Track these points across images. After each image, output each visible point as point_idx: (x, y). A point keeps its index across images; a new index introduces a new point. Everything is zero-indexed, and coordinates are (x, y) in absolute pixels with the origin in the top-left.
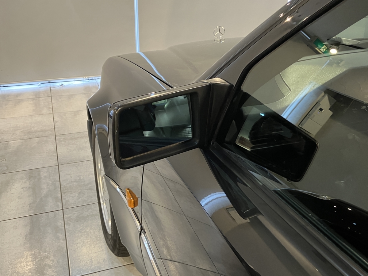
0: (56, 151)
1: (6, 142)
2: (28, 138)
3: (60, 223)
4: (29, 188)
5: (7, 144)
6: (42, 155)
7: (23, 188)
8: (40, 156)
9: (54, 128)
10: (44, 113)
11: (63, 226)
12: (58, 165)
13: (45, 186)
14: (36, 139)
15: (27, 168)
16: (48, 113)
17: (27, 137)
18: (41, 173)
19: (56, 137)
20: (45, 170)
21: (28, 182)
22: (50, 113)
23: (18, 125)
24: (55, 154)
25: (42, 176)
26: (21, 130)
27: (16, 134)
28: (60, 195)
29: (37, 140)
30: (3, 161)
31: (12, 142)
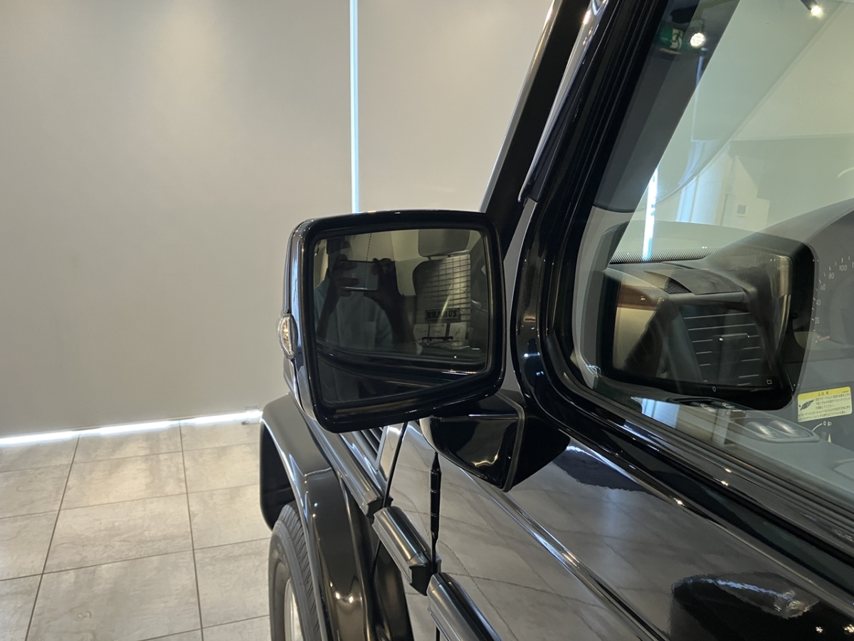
0: (196, 592)
1: (93, 568)
2: (137, 557)
5: (94, 572)
6: (167, 602)
8: (163, 605)
9: (189, 530)
10: (169, 494)
12: (202, 628)
14: (154, 558)
16: (178, 491)
17: (134, 553)
19: (196, 555)
22: (181, 494)
23: (117, 524)
24: (194, 600)
26: (123, 537)
27: (113, 547)
29: (156, 560)
30: (85, 617)
31: (104, 566)
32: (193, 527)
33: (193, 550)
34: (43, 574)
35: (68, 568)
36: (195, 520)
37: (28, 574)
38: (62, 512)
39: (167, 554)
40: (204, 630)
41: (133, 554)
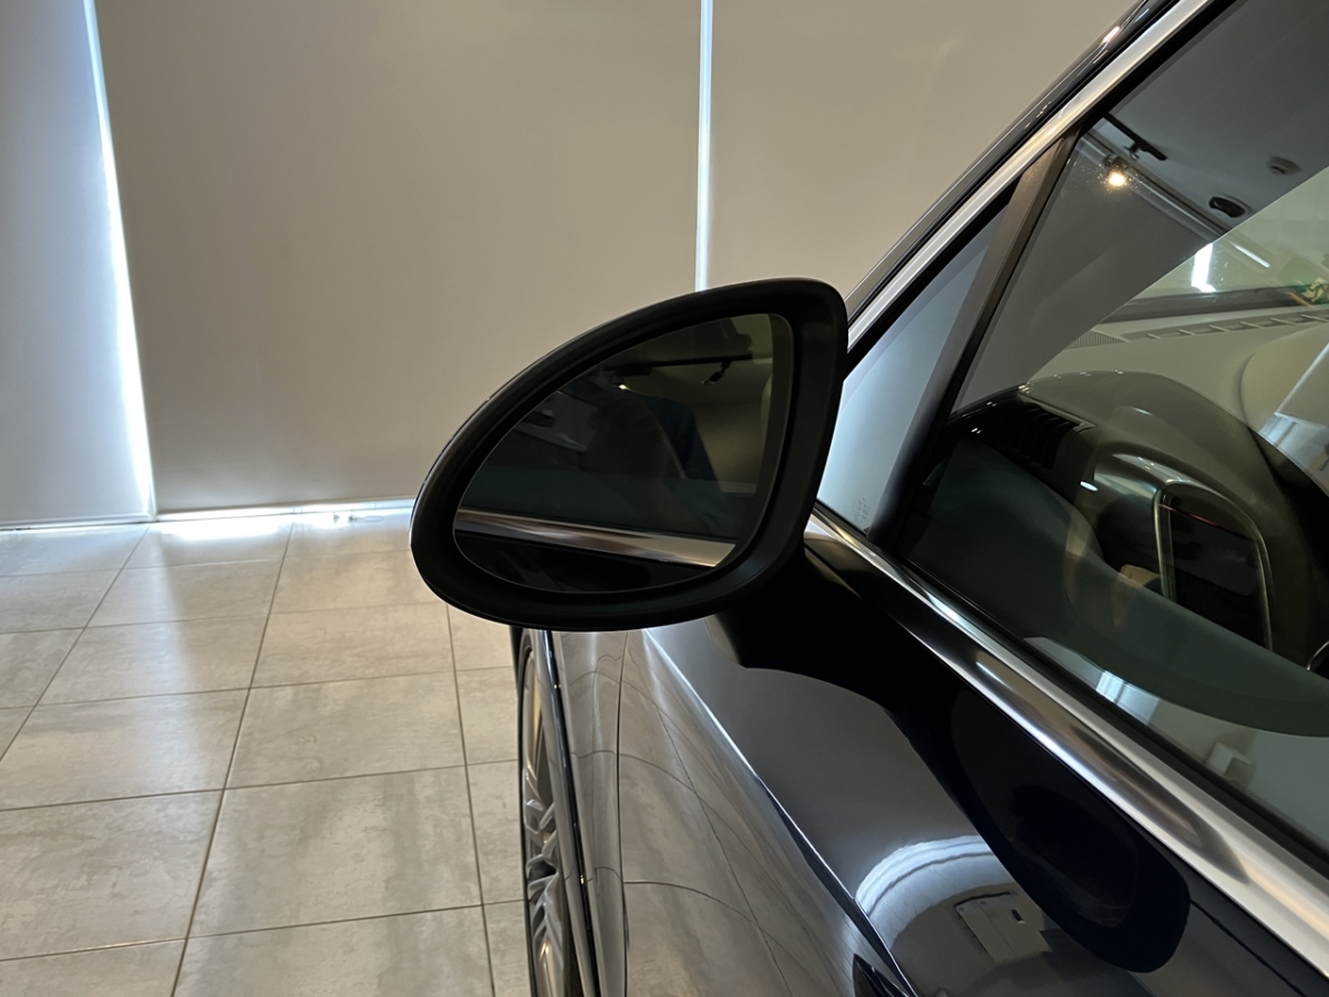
0: (458, 722)
1: (316, 686)
2: (376, 675)
3: (476, 947)
4: (384, 830)
5: (318, 690)
6: (418, 731)
7: (366, 829)
8: (412, 734)
9: (449, 646)
10: (421, 600)
11: (486, 956)
12: (466, 765)
13: (428, 829)
14: (401, 678)
15: (376, 767)
17: (372, 670)
18: (418, 786)
19: (459, 678)
20: (428, 778)
21: (379, 812)
23: (348, 635)
24: (456, 731)
25: (421, 797)
26: (357, 651)
27: (343, 663)
28: (473, 859)
29: (402, 681)
30: (308, 741)
31: (331, 684)
32: (454, 643)
33: (455, 671)
34: (250, 688)
35: (283, 683)
36: (458, 635)
37: (231, 687)
38: (272, 617)
39: (417, 674)
40: (469, 767)
41: (370, 671)
